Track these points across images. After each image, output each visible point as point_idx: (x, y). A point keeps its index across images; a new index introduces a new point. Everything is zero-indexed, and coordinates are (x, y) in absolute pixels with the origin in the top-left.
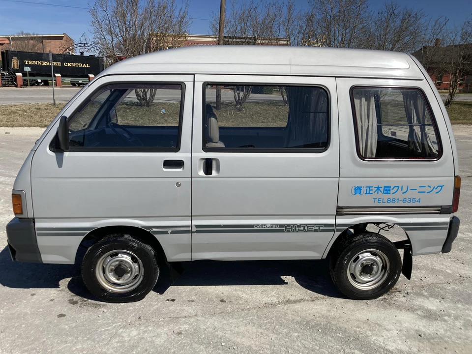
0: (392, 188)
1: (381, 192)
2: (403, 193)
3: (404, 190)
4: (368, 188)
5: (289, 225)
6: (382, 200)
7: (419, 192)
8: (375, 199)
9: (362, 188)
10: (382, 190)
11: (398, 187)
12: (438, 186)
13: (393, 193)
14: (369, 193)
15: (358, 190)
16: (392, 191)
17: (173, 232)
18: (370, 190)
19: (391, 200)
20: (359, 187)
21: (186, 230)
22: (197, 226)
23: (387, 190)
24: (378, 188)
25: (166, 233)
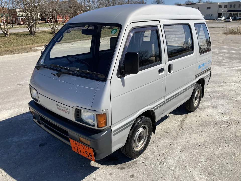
5: (186, 88)
7: (208, 64)
11: (205, 63)
12: (210, 60)
17: (160, 106)
21: (163, 104)
22: (166, 100)
23: (203, 65)
25: (157, 108)
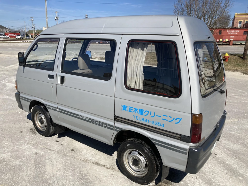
0: (144, 111)
1: (138, 112)
2: (152, 117)
3: (153, 115)
4: (130, 108)
6: (138, 118)
7: (162, 119)
8: (134, 116)
9: (127, 107)
10: (138, 111)
11: (148, 112)
12: (177, 119)
13: (145, 115)
14: (131, 111)
15: (124, 108)
16: (144, 114)
17: (52, 109)
18: (131, 109)
19: (144, 120)
20: (125, 106)
23: (141, 112)
24: (136, 109)
